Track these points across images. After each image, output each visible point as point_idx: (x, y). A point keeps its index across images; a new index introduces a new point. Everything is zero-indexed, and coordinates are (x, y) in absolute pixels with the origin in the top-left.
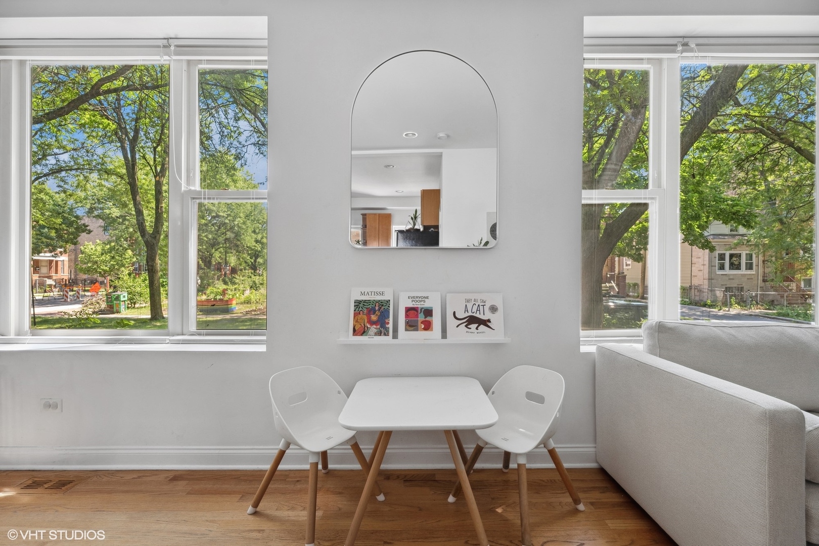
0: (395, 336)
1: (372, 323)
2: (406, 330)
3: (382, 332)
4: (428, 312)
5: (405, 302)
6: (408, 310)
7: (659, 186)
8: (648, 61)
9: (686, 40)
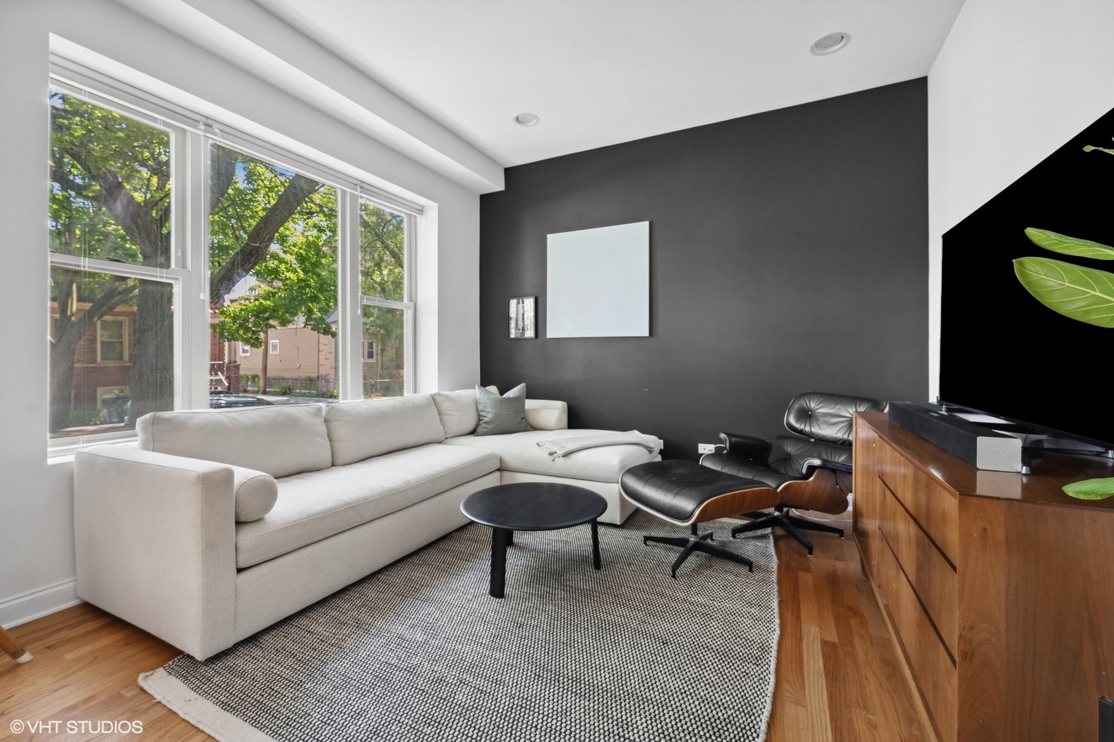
8: (165, 124)
9: (209, 122)
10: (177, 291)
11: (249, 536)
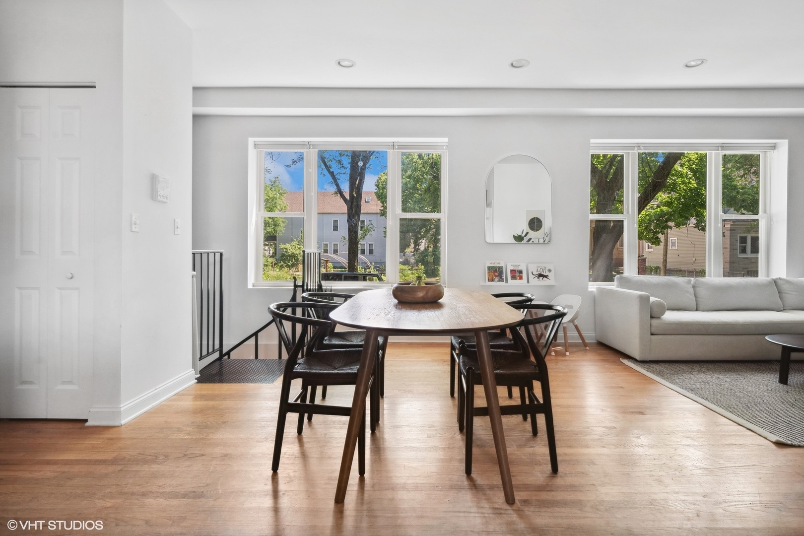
0: (507, 281)
1: (496, 276)
2: (511, 279)
3: (501, 280)
4: (521, 272)
5: (510, 268)
6: (512, 271)
7: (628, 213)
8: (622, 152)
9: (639, 145)
10: (625, 224)
11: (655, 322)
